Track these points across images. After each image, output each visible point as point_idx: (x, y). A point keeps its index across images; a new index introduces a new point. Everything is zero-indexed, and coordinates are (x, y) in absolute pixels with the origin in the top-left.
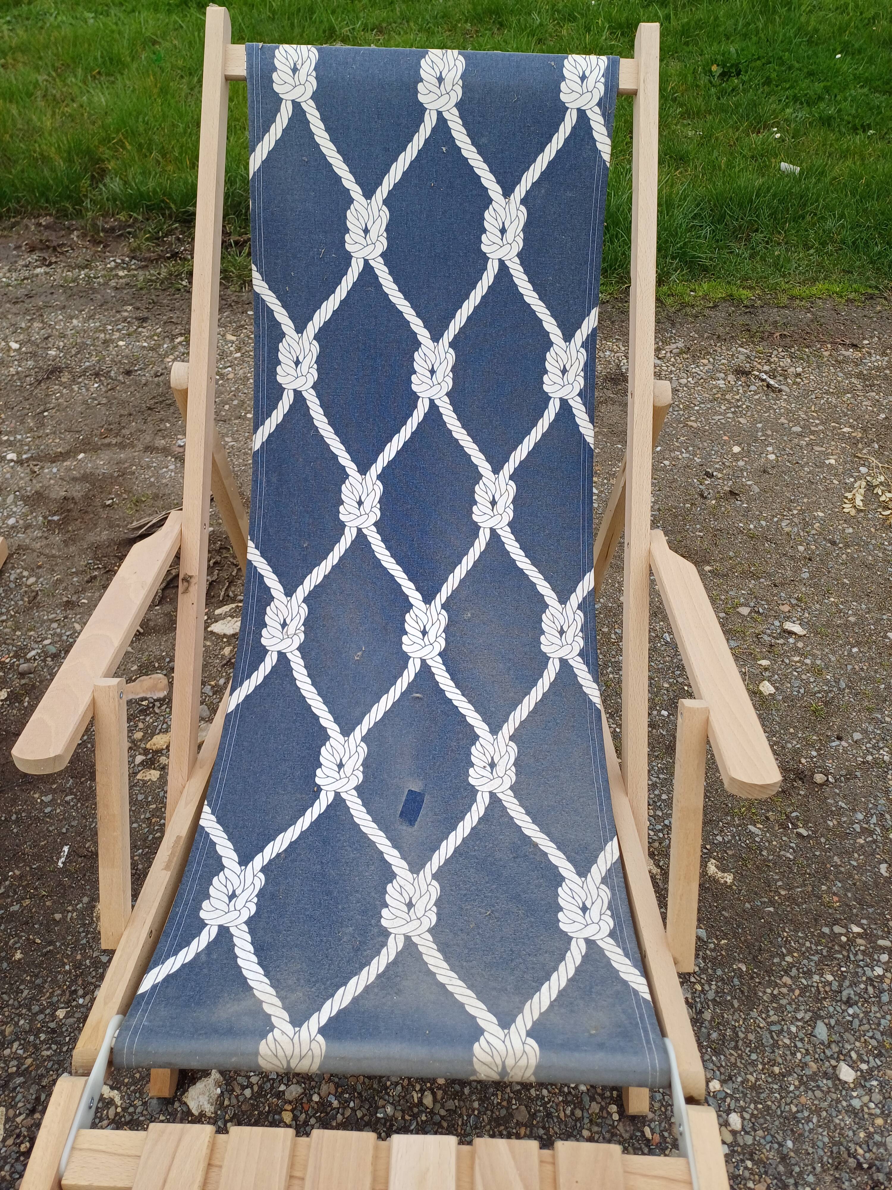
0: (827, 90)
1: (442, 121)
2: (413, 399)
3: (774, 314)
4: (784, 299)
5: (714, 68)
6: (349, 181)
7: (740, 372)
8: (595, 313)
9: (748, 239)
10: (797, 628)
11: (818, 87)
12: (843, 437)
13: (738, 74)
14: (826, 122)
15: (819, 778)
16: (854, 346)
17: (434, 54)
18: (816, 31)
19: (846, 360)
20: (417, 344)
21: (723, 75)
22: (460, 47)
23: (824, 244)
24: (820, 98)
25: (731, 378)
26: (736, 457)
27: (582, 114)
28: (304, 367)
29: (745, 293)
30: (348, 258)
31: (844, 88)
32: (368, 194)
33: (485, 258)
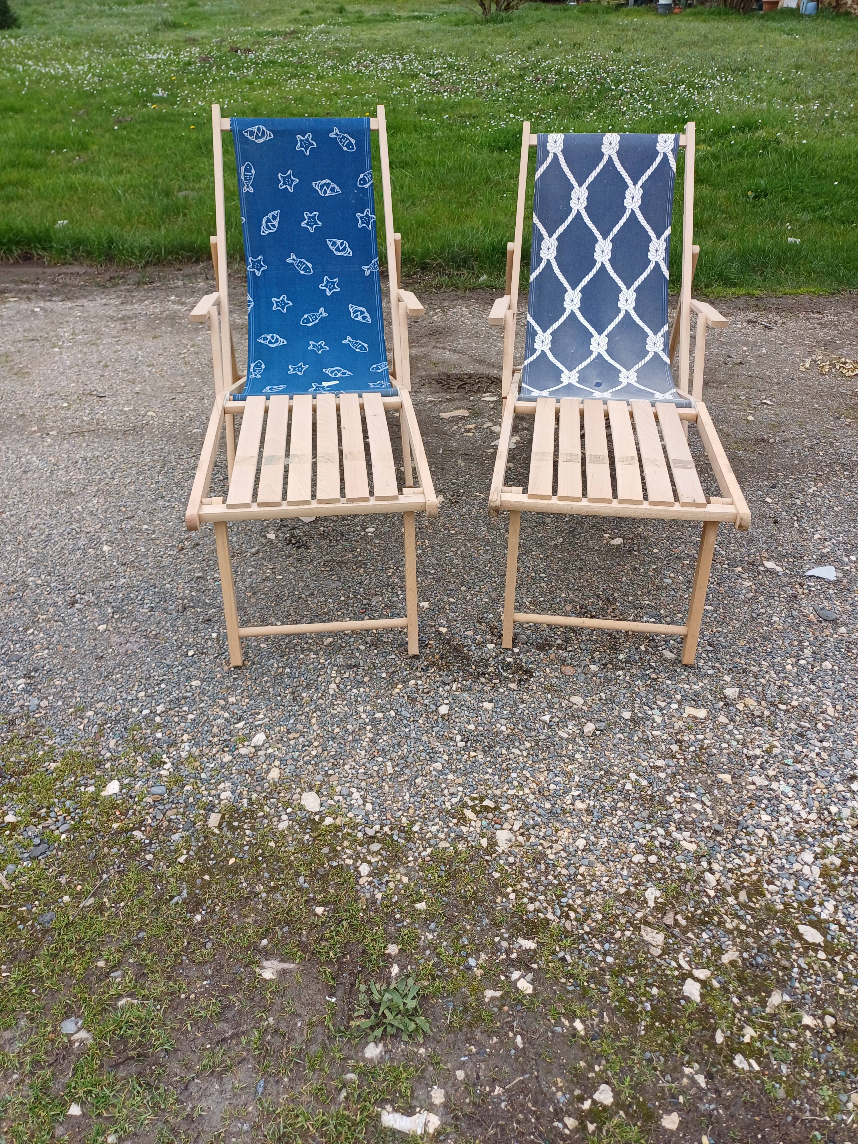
0: (827, 203)
1: (610, 158)
2: (594, 262)
3: (774, 300)
4: (781, 295)
5: (749, 193)
6: (573, 181)
7: (750, 322)
8: (670, 228)
9: (763, 272)
10: (769, 402)
11: (821, 201)
12: (805, 345)
13: (766, 195)
14: (824, 219)
15: (771, 441)
16: (819, 313)
17: (608, 135)
18: (825, 171)
19: (813, 318)
20: (597, 241)
21: (755, 197)
22: (618, 132)
23: (810, 273)
24: (821, 208)
25: (745, 324)
26: (745, 351)
27: (665, 154)
28: (551, 250)
29: (756, 292)
30: (571, 209)
31: (839, 202)
32: (580, 185)
33: (625, 208)
